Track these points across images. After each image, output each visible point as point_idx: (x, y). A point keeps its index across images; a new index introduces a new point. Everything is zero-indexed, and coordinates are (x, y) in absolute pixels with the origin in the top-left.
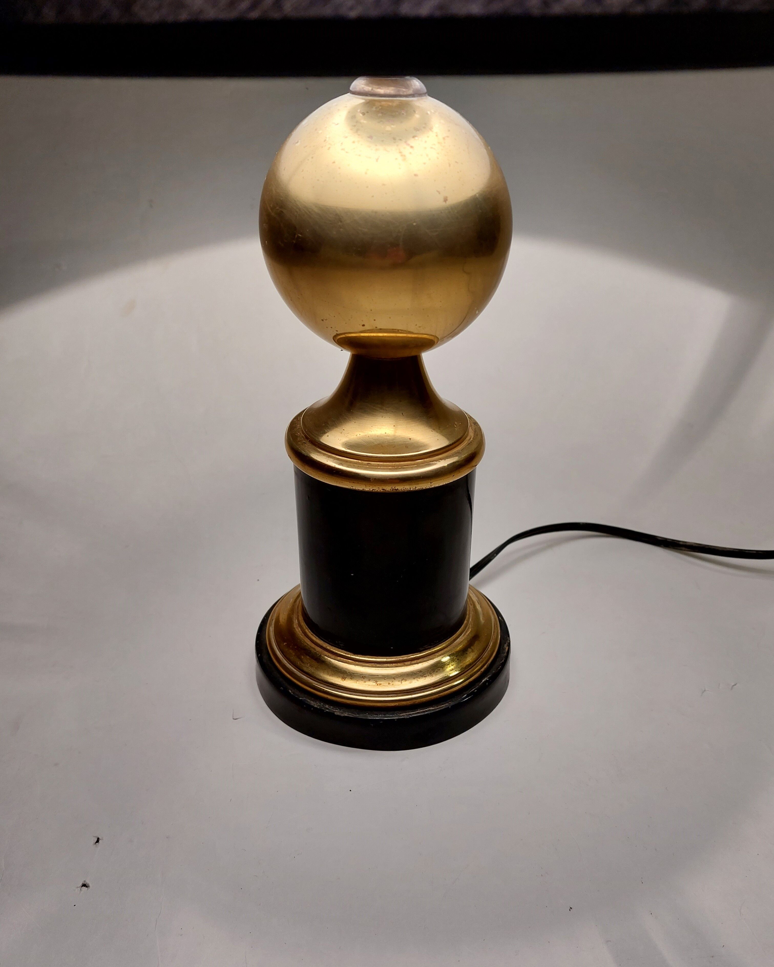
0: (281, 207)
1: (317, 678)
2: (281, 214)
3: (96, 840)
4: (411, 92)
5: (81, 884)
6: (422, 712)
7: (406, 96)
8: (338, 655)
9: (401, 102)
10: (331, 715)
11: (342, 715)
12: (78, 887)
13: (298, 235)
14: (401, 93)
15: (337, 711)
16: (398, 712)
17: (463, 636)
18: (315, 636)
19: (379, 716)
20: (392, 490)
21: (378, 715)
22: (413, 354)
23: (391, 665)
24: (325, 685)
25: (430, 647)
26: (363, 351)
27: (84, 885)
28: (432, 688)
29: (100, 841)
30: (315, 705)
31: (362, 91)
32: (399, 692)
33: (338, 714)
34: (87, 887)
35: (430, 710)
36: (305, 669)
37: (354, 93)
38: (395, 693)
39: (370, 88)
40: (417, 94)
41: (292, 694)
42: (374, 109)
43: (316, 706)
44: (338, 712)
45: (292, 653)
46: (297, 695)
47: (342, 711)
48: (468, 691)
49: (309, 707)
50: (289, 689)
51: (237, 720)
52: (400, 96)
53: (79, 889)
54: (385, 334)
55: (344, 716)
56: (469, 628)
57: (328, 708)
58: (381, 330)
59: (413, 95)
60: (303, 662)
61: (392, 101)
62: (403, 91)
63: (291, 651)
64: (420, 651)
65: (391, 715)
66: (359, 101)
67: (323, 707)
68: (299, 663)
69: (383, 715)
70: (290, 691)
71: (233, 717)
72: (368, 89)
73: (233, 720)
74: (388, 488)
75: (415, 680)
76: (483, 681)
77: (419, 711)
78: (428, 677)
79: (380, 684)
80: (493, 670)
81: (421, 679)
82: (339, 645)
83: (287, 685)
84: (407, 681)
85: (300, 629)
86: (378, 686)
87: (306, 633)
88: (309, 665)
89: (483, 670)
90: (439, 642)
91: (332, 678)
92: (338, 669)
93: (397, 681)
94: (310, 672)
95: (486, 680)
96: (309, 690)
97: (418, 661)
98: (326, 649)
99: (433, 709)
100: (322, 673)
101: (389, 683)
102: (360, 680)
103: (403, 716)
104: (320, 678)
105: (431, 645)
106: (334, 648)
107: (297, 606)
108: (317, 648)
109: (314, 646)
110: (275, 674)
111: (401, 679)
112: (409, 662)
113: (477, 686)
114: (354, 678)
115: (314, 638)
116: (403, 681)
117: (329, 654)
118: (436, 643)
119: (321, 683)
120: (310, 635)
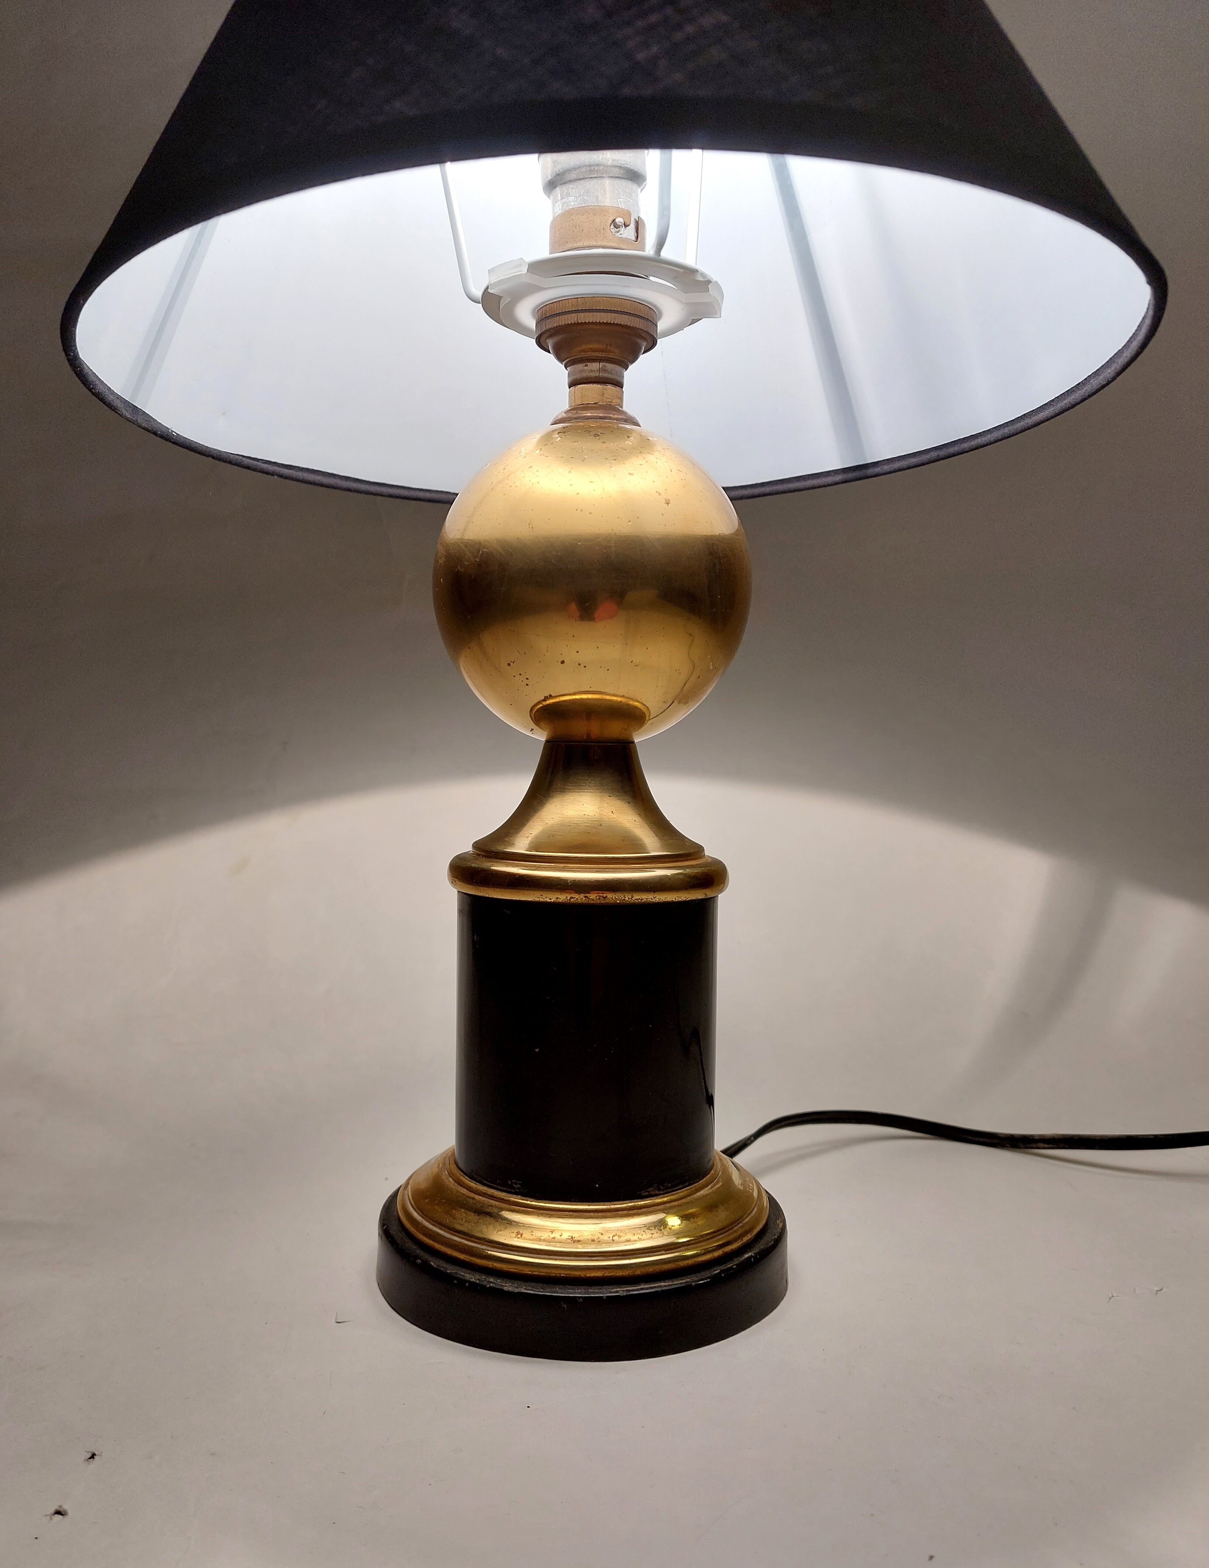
1: (477, 1237)
3: (90, 1455)
5: (53, 1510)
6: (647, 1289)
8: (511, 1203)
10: (498, 1292)
11: (516, 1290)
12: (47, 1515)
13: (483, 551)
15: (507, 1285)
16: (607, 1287)
17: (712, 1188)
18: (474, 1182)
19: (577, 1291)
20: (598, 897)
21: (574, 1290)
22: (625, 731)
23: (596, 1214)
24: (489, 1246)
25: (657, 1192)
26: (561, 726)
27: (58, 1513)
28: (664, 1252)
29: (95, 1457)
30: (472, 1278)
32: (609, 1254)
33: (510, 1289)
34: (62, 1515)
35: (660, 1286)
36: (458, 1227)
38: (602, 1254)
41: (435, 1266)
43: (473, 1280)
44: (509, 1287)
46: (442, 1267)
47: (516, 1284)
48: (722, 1266)
49: (462, 1282)
50: (430, 1261)
51: (342, 1324)
53: (49, 1517)
54: (590, 696)
55: (518, 1292)
56: (718, 1182)
57: (493, 1282)
60: (454, 1218)
63: (437, 1207)
64: (642, 1198)
65: (597, 1291)
67: (485, 1281)
68: (448, 1221)
69: (584, 1291)
70: (432, 1264)
71: (336, 1319)
73: (336, 1324)
74: (593, 897)
75: (636, 1237)
76: (746, 1256)
77: (642, 1286)
78: (655, 1235)
79: (579, 1241)
80: (761, 1246)
81: (644, 1237)
82: (513, 1188)
83: (426, 1256)
84: (622, 1239)
85: (451, 1179)
86: (575, 1244)
87: (461, 1181)
88: (465, 1221)
89: (745, 1239)
90: (672, 1187)
91: (502, 1235)
92: (510, 1223)
93: (605, 1238)
94: (466, 1230)
95: (752, 1256)
96: (462, 1257)
97: (640, 1211)
98: (492, 1197)
99: (664, 1285)
100: (484, 1229)
101: (593, 1241)
102: (545, 1235)
103: (617, 1292)
104: (481, 1236)
105: (659, 1190)
106: (504, 1194)
107: (449, 1159)
108: (477, 1197)
109: (472, 1195)
110: (410, 1245)
111: (611, 1236)
112: (625, 1212)
113: (736, 1261)
114: (538, 1234)
115: (473, 1184)
116: (616, 1238)
117: (497, 1203)
118: (667, 1188)
119: (483, 1244)
120: (467, 1182)
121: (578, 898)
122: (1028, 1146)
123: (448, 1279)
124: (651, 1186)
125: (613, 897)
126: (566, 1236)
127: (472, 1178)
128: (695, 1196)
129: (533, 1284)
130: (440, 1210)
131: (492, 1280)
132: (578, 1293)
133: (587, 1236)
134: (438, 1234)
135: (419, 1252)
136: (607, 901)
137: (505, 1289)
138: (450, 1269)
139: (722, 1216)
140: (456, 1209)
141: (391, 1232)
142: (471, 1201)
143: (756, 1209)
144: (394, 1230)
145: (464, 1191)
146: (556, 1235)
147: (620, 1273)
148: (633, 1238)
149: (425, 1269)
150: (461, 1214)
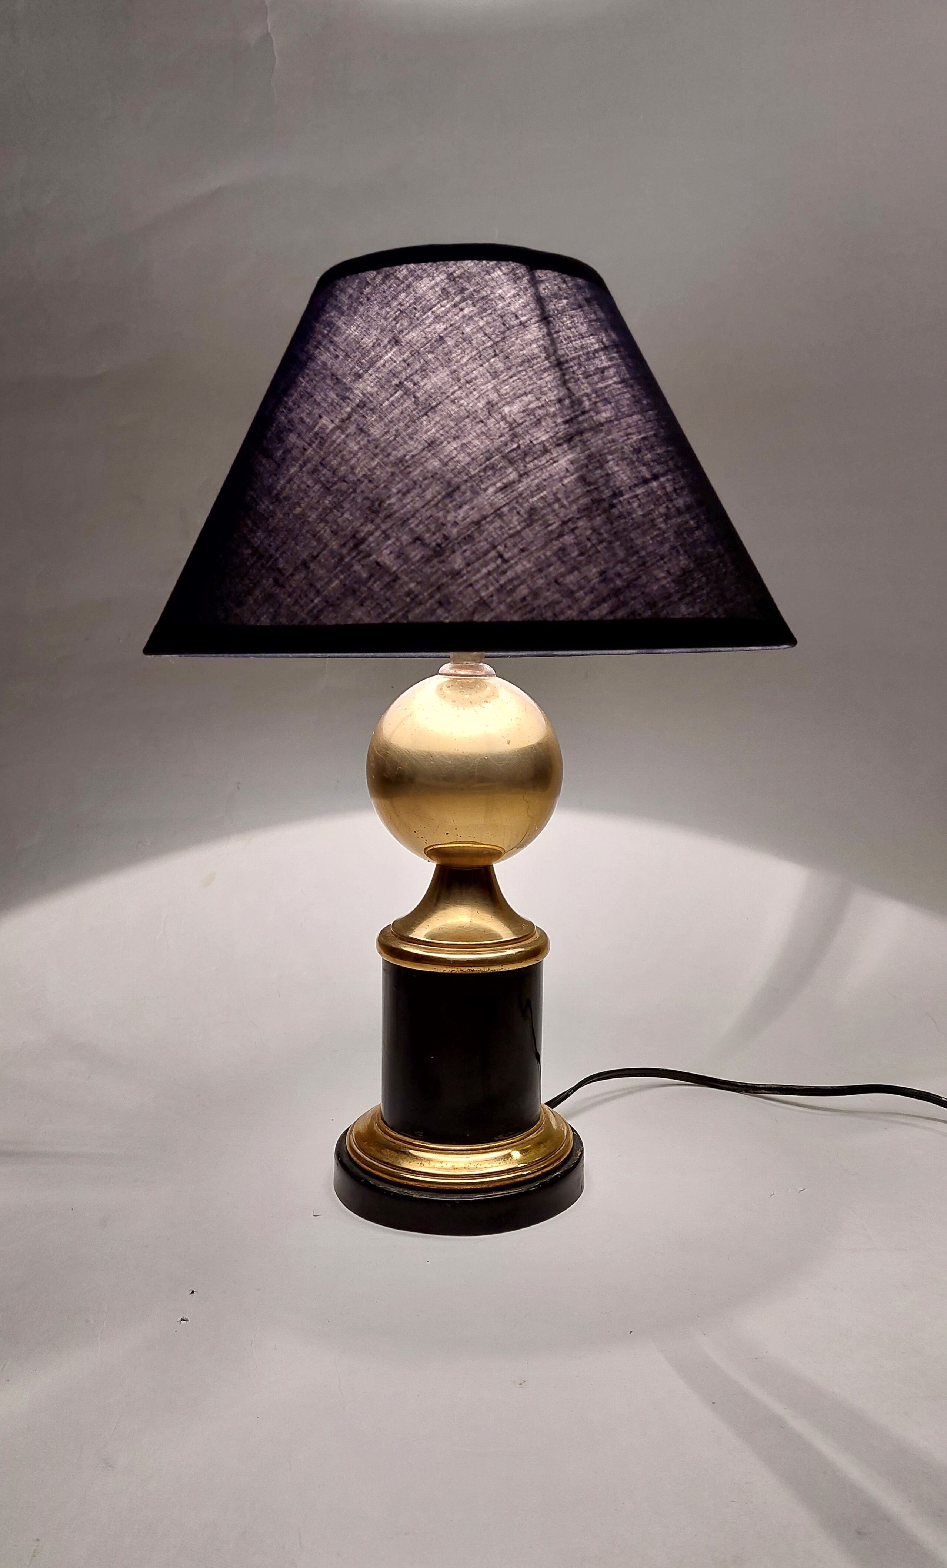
0: (387, 749)
1: (397, 1166)
2: (386, 755)
3: (191, 1292)
4: (483, 673)
5: (180, 1319)
7: (480, 676)
8: (417, 1146)
9: (476, 679)
10: (410, 1199)
11: (421, 1197)
12: (177, 1321)
14: (476, 674)
17: (537, 1133)
18: (394, 1132)
20: (468, 970)
21: (454, 1196)
22: (486, 863)
24: (404, 1171)
25: (504, 1138)
26: (447, 861)
27: (183, 1320)
29: (194, 1293)
31: (448, 673)
32: (474, 1175)
33: (417, 1197)
34: (185, 1321)
36: (385, 1160)
37: (441, 674)
38: (470, 1176)
39: (454, 671)
40: (488, 675)
41: (372, 1183)
42: (457, 683)
43: (395, 1191)
44: (416, 1195)
45: (373, 1150)
46: (376, 1184)
47: (420, 1193)
48: (542, 1180)
49: (389, 1192)
50: (369, 1180)
51: (317, 1216)
52: (476, 676)
53: (179, 1322)
56: (541, 1129)
57: (407, 1192)
58: (461, 842)
59: (485, 676)
60: (383, 1155)
61: (468, 679)
62: (478, 672)
63: (372, 1148)
64: (495, 1141)
66: (445, 679)
68: (379, 1156)
71: (312, 1213)
72: (452, 671)
73: (314, 1217)
74: (465, 969)
75: (490, 1165)
76: (555, 1174)
77: (493, 1194)
78: (502, 1164)
79: (457, 1168)
80: (565, 1168)
81: (496, 1165)
82: (419, 1136)
83: (367, 1177)
84: (483, 1166)
85: (379, 1130)
86: (455, 1170)
87: (386, 1131)
88: (388, 1156)
89: (555, 1165)
90: (513, 1134)
91: (411, 1165)
92: (416, 1158)
93: (472, 1166)
94: (390, 1162)
95: (559, 1174)
96: (388, 1178)
97: (493, 1150)
98: (405, 1142)
99: (506, 1193)
100: (401, 1161)
101: (465, 1168)
102: (438, 1165)
103: (478, 1197)
104: (400, 1166)
105: (505, 1136)
106: (413, 1140)
107: (376, 1116)
108: (396, 1141)
109: (393, 1140)
110: (356, 1170)
111: (476, 1165)
112: (484, 1151)
113: (549, 1177)
114: (432, 1164)
115: (394, 1134)
116: (479, 1166)
117: (409, 1146)
118: (509, 1135)
119: (400, 1171)
120: (390, 1132)
121: (456, 970)
122: (756, 1092)
123: (381, 1191)
124: (500, 1134)
125: (477, 969)
126: (449, 1165)
127: (393, 1129)
128: (526, 1139)
129: (430, 1193)
130: (374, 1149)
131: (406, 1191)
132: (456, 1198)
133: (462, 1165)
134: (374, 1164)
135: (362, 1174)
136: (474, 972)
137: (414, 1196)
138: (382, 1185)
139: (543, 1150)
140: (383, 1149)
141: (344, 1161)
142: (393, 1144)
143: (564, 1145)
144: (346, 1160)
145: (388, 1138)
146: (444, 1165)
147: (480, 1187)
148: (489, 1166)
149: (366, 1184)
150: (387, 1152)
